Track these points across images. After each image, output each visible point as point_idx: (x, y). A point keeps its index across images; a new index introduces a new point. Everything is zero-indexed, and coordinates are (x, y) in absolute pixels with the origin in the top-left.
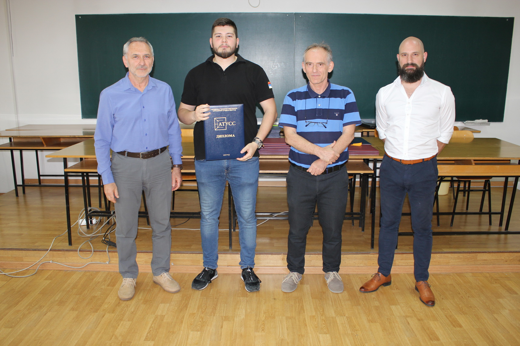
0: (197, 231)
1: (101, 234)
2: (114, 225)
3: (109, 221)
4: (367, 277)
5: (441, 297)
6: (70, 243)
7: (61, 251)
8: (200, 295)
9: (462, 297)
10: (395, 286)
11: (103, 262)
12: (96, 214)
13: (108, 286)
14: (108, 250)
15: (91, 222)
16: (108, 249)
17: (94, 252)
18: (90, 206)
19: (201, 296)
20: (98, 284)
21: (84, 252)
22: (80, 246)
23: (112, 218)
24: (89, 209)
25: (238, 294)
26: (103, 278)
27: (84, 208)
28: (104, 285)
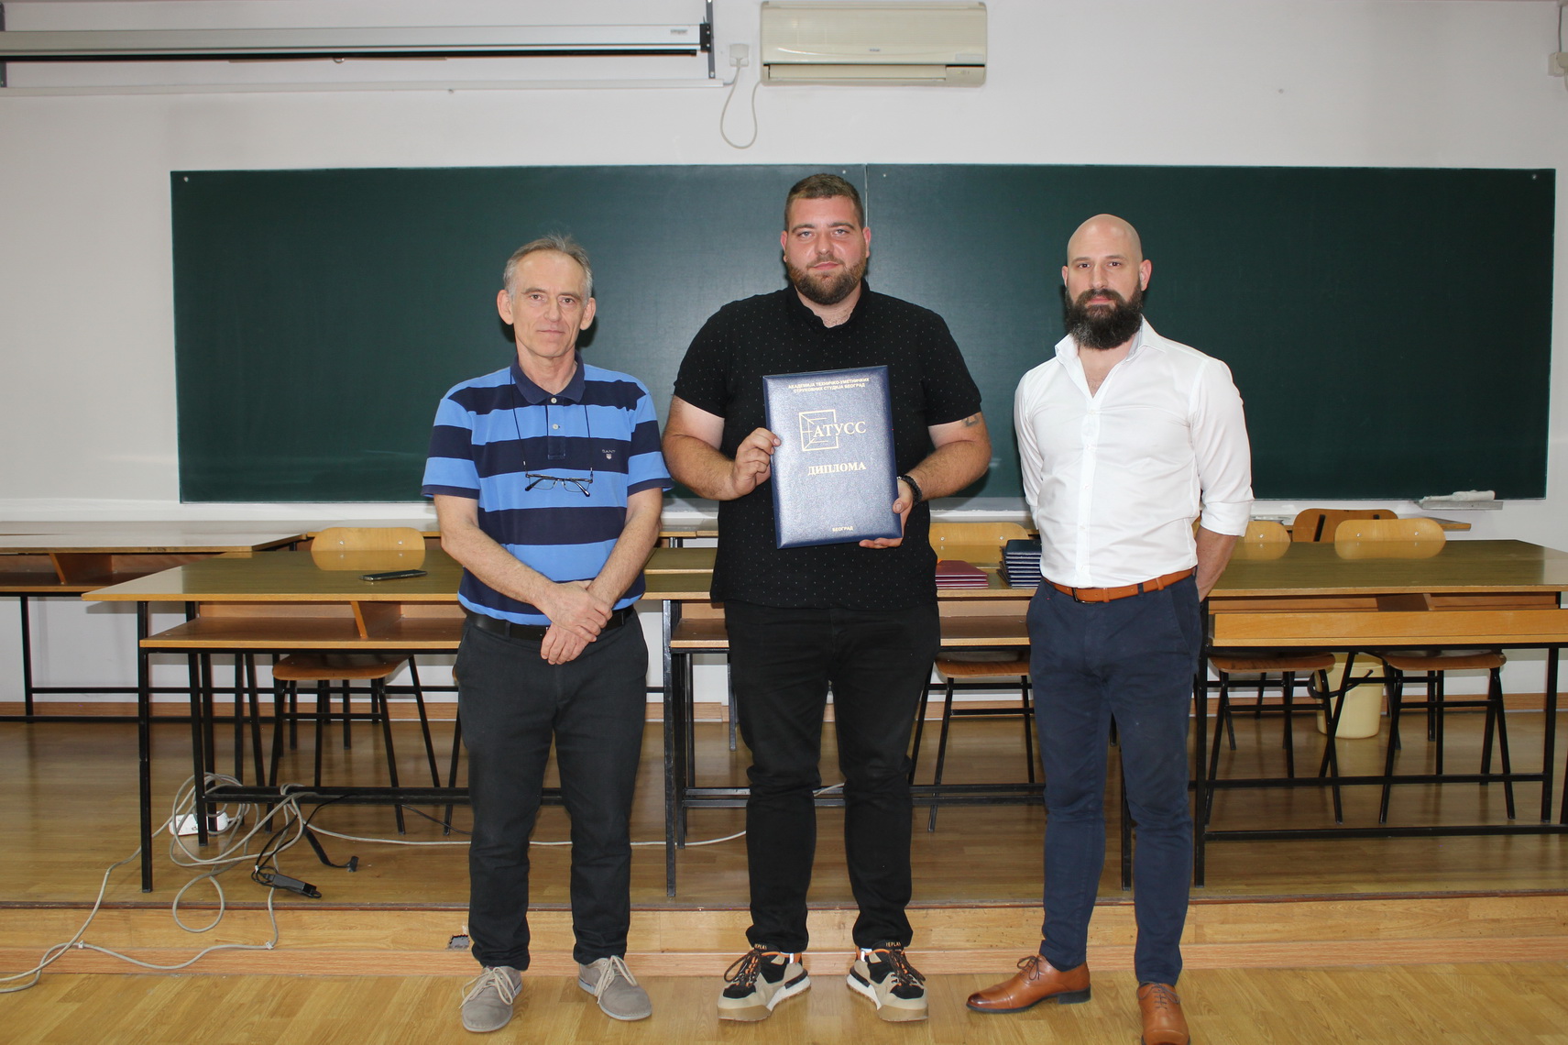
0: (561, 849)
1: (247, 857)
2: (290, 824)
3: (272, 818)
4: (1111, 981)
5: (1353, 1031)
6: (147, 884)
7: (117, 908)
8: (573, 1037)
9: (1421, 1032)
10: (1204, 1003)
11: (255, 944)
12: (230, 795)
13: (273, 1014)
14: (273, 904)
15: (213, 823)
16: (273, 899)
17: (226, 908)
18: (211, 769)
19: (577, 1040)
20: (238, 1009)
21: (195, 912)
22: (181, 891)
23: (282, 808)
24: (208, 779)
25: (697, 1032)
26: (254, 993)
27: (193, 776)
28: (260, 1013)
